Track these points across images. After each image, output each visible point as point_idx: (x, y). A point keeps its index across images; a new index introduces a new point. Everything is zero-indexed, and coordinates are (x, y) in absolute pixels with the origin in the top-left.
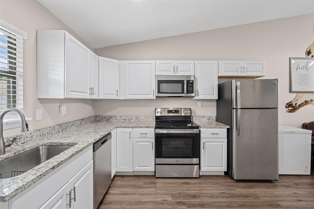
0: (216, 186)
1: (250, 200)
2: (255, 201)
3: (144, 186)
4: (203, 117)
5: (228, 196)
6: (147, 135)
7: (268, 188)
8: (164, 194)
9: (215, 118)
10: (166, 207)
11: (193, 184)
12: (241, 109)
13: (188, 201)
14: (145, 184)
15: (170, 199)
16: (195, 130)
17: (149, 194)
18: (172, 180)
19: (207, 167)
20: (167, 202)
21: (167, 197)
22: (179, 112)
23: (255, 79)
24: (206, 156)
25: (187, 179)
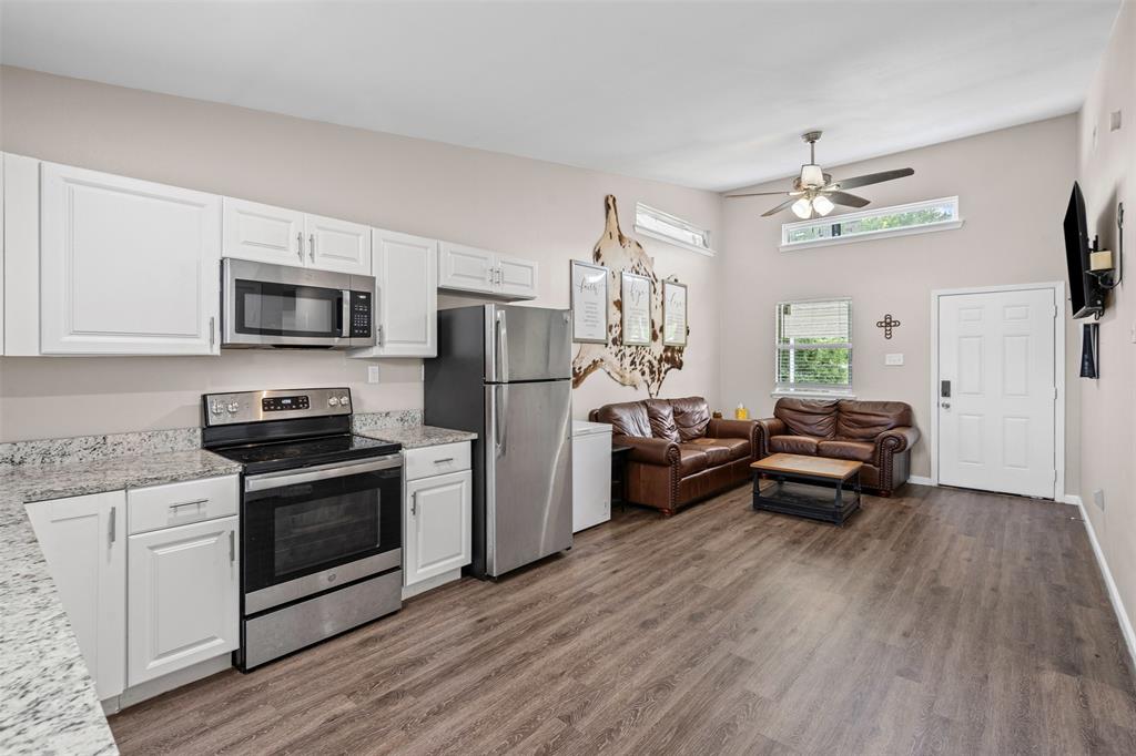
0: (457, 611)
1: (542, 608)
2: (551, 605)
3: (213, 720)
4: (387, 414)
5: (497, 621)
6: (202, 510)
7: (559, 570)
8: (317, 704)
9: (419, 416)
10: (349, 733)
11: (394, 633)
12: (510, 382)
13: (406, 681)
14: (209, 714)
15: (349, 705)
16: (389, 457)
17: (258, 734)
18: (318, 653)
19: (423, 566)
20: (342, 719)
21: (333, 707)
22: (307, 403)
23: (511, 304)
24: (420, 534)
25: (366, 629)
